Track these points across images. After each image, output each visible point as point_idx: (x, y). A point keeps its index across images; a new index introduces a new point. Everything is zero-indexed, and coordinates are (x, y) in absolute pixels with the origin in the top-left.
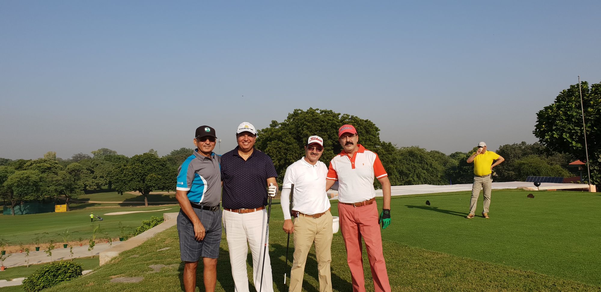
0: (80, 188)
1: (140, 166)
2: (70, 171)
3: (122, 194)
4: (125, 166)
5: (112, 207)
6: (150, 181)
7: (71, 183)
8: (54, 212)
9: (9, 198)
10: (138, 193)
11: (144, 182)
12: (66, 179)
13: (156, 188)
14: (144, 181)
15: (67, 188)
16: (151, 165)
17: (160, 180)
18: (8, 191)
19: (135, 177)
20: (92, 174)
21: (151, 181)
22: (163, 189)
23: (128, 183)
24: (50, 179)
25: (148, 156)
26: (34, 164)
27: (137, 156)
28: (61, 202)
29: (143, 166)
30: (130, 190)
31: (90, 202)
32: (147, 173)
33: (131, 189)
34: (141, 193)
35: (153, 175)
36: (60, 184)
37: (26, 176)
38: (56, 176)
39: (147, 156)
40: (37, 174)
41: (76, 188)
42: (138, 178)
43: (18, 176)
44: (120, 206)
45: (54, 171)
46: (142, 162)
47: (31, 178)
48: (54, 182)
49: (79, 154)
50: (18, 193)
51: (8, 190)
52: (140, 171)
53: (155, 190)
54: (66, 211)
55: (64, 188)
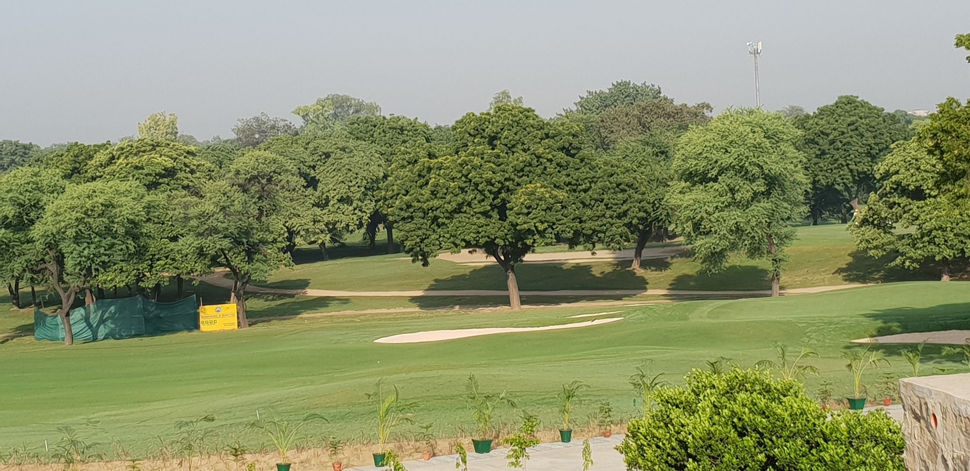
0: (275, 241)
1: (485, 156)
2: (241, 181)
3: (426, 264)
4: (431, 156)
5: (392, 310)
6: (526, 211)
7: (250, 224)
8: (195, 333)
9: (53, 280)
10: (481, 259)
11: (503, 217)
12: (232, 209)
13: (549, 241)
14: (502, 210)
15: (237, 242)
16: (524, 150)
17: (563, 207)
18: (47, 258)
19: (469, 198)
20: (310, 190)
21: (530, 213)
22: (573, 243)
23: (447, 221)
24: (179, 212)
25: (514, 116)
26: (118, 159)
27: (470, 117)
28: (218, 296)
29: (498, 156)
30: (456, 245)
31: (312, 293)
32: (513, 180)
33: (458, 242)
34: (493, 259)
35: (538, 187)
36: (214, 231)
37: (101, 201)
38: (195, 199)
39: (511, 118)
40: (134, 195)
41: (264, 242)
42: (483, 200)
43: (76, 202)
44: (417, 309)
45: (186, 182)
46: (492, 140)
47: (118, 210)
48: (194, 223)
49: (257, 119)
50: (79, 263)
51: (47, 253)
52: (489, 175)
53: (547, 244)
54: (236, 327)
55: (226, 243)
